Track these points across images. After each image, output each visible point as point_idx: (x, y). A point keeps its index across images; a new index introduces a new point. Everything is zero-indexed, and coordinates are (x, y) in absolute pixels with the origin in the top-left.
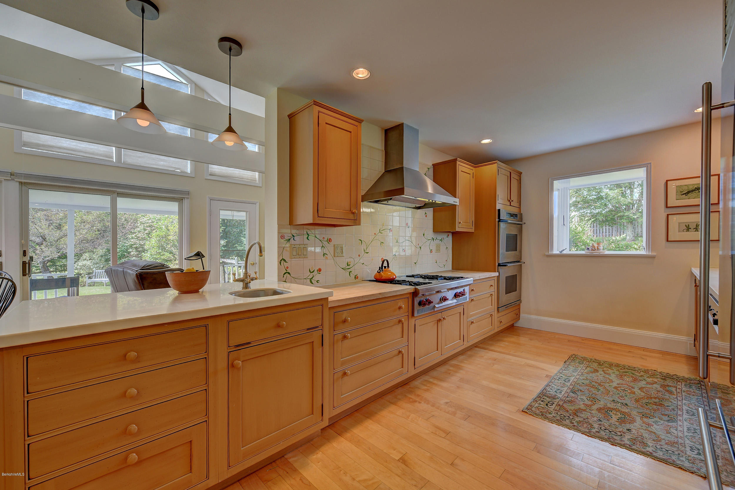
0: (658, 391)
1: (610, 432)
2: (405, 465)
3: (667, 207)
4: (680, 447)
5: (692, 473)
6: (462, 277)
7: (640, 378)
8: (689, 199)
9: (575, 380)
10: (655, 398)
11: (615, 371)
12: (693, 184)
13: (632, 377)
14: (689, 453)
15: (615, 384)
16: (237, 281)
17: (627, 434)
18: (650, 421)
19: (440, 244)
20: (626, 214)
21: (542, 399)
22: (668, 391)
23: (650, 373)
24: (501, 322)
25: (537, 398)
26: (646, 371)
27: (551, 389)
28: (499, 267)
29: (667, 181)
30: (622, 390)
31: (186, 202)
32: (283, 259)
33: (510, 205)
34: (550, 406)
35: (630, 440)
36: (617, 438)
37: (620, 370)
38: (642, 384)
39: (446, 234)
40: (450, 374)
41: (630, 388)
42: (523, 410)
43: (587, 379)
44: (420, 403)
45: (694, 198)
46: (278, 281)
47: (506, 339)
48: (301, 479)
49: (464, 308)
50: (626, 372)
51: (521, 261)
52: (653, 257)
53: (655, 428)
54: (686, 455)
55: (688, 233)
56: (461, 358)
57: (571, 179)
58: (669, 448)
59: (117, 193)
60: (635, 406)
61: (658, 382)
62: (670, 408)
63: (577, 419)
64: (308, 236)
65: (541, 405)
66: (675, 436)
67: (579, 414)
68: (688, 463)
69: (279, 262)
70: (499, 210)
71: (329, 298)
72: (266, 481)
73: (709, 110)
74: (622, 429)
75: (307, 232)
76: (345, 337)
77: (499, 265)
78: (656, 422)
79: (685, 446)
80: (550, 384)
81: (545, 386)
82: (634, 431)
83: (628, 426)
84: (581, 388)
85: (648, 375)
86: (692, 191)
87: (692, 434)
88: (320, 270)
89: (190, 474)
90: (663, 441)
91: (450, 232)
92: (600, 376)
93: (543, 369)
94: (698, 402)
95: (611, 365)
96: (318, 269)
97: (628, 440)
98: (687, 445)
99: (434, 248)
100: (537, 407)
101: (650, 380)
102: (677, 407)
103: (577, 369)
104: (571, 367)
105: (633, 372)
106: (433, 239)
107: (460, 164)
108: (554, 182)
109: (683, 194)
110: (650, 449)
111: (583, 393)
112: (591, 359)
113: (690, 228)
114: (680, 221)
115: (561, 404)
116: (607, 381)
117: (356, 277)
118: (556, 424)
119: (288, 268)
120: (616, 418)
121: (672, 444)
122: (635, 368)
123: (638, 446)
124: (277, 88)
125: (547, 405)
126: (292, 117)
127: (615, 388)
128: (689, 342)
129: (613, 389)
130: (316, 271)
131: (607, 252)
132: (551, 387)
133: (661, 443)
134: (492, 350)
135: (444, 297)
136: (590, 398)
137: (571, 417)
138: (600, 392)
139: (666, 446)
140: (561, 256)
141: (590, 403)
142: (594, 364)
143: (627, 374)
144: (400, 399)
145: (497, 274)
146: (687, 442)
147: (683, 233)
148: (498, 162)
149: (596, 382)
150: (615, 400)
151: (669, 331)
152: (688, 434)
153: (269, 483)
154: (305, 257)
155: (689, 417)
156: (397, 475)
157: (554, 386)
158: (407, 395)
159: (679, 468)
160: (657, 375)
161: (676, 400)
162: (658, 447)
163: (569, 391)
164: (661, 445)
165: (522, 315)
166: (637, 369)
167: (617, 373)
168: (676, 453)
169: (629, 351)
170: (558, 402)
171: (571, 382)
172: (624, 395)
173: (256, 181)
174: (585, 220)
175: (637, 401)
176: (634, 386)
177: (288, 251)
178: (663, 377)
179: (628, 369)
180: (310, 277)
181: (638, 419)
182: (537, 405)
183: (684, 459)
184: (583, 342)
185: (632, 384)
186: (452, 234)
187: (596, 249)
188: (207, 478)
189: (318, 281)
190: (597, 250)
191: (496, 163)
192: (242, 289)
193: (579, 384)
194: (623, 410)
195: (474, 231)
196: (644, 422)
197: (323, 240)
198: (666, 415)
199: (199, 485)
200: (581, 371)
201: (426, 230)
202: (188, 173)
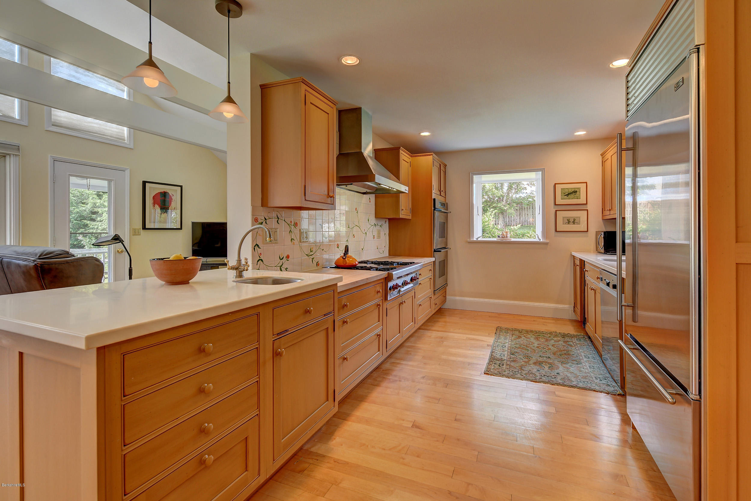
0: (563, 346)
1: (548, 377)
2: (420, 429)
3: (555, 204)
4: (590, 378)
5: (601, 392)
6: (414, 263)
7: (549, 338)
8: (569, 199)
9: (510, 345)
10: (564, 350)
11: (532, 336)
12: (571, 188)
13: (544, 338)
14: (596, 381)
15: (536, 345)
16: (231, 269)
17: (558, 376)
18: (567, 366)
19: (380, 230)
20: (499, 205)
21: (494, 363)
22: (569, 345)
23: (554, 334)
24: (436, 304)
25: (490, 363)
26: (551, 333)
27: (496, 354)
28: (435, 252)
29: (555, 184)
30: (542, 348)
32: (256, 244)
33: (440, 195)
34: (502, 367)
35: (561, 380)
36: (554, 380)
37: (535, 335)
38: (552, 342)
39: (384, 220)
40: (411, 354)
41: (546, 346)
42: (485, 373)
43: (517, 344)
44: (400, 381)
45: (572, 199)
46: (253, 269)
47: (440, 320)
48: (335, 462)
49: (415, 292)
50: (539, 335)
51: (447, 247)
52: (546, 244)
53: (572, 369)
54: (595, 383)
55: (569, 225)
56: (412, 339)
57: (482, 175)
58: (584, 380)
60: (555, 358)
61: (561, 340)
62: (575, 355)
63: (524, 372)
64: (278, 219)
65: (495, 367)
66: (585, 372)
67: (523, 368)
68: (597, 387)
69: (253, 248)
70: (434, 199)
71: (338, 283)
72: (302, 471)
73: (621, 151)
74: (554, 374)
75: (277, 215)
76: (345, 322)
77: (435, 251)
78: (571, 366)
79: (592, 377)
80: (494, 351)
81: (491, 353)
82: (561, 374)
83: (557, 371)
84: (516, 350)
85: (553, 336)
86: (571, 193)
87: (593, 370)
88: (288, 257)
89: (246, 472)
90: (580, 377)
91: (387, 218)
92: (523, 340)
93: (482, 341)
94: (588, 349)
95: (527, 332)
96: (286, 255)
97: (560, 380)
98: (593, 377)
99: (376, 234)
100: (494, 369)
101: (555, 339)
102: (578, 354)
103: (506, 337)
104: (502, 336)
105: (543, 335)
106: (375, 225)
107: (402, 153)
108: (474, 176)
109: (566, 195)
110: (575, 383)
111: (519, 354)
112: (512, 329)
113: (570, 222)
114: (564, 216)
115: (509, 364)
116: (531, 344)
117: (318, 264)
118: (512, 378)
119: (261, 254)
120: (547, 367)
121: (585, 377)
122: (543, 332)
123: (567, 382)
124: (250, 54)
125: (499, 366)
126: (269, 87)
127: (537, 347)
128: (570, 309)
129: (536, 348)
130: (285, 258)
131: (513, 240)
132: (495, 353)
133: (579, 378)
134: (435, 331)
135: (406, 281)
136: (525, 356)
137: (520, 372)
138: (529, 352)
139: (582, 379)
140: (478, 242)
141: (526, 360)
142: (516, 332)
143: (540, 336)
144: (381, 381)
145: (433, 259)
146: (592, 375)
147: (566, 225)
148: (434, 154)
149: (524, 345)
150: (541, 355)
151: (558, 302)
152: (590, 370)
153: (305, 472)
154: (276, 243)
155: (587, 359)
156: (418, 437)
157: (497, 352)
158: (385, 376)
159: (594, 391)
160: (558, 335)
161: (575, 350)
162: (579, 381)
163: (509, 354)
164: (580, 379)
165: (447, 297)
166: (544, 332)
167: (534, 337)
168: (589, 382)
169: (534, 320)
170: (506, 363)
171: (507, 347)
172: (545, 351)
173: (125, 141)
174: (490, 211)
175: (554, 354)
176: (548, 344)
177: (261, 236)
178: (563, 336)
179: (539, 333)
180: (280, 265)
181: (560, 365)
182: (493, 367)
183: (595, 385)
184: (499, 316)
185: (546, 343)
186: (389, 220)
187: (505, 236)
188: (258, 475)
189: (287, 269)
190: (506, 238)
191: (432, 155)
192: (235, 278)
193: (513, 348)
194: (549, 361)
195: (411, 218)
196: (564, 367)
197: (291, 224)
198: (574, 360)
199: (253, 483)
200: (510, 338)
201: (370, 215)
202: (15, 118)
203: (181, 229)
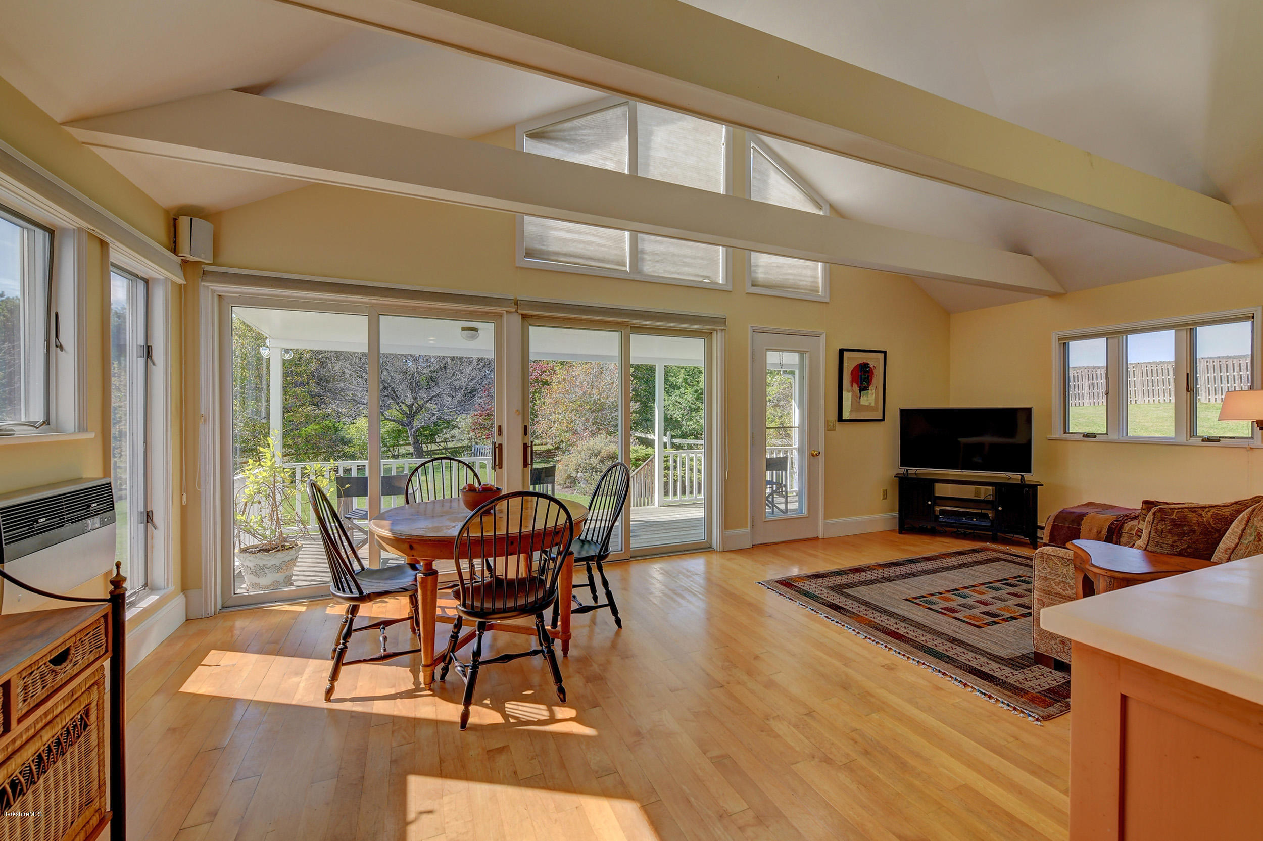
31: (718, 340)
59: (631, 327)
173: (819, 290)
202: (719, 284)
203: (883, 420)
